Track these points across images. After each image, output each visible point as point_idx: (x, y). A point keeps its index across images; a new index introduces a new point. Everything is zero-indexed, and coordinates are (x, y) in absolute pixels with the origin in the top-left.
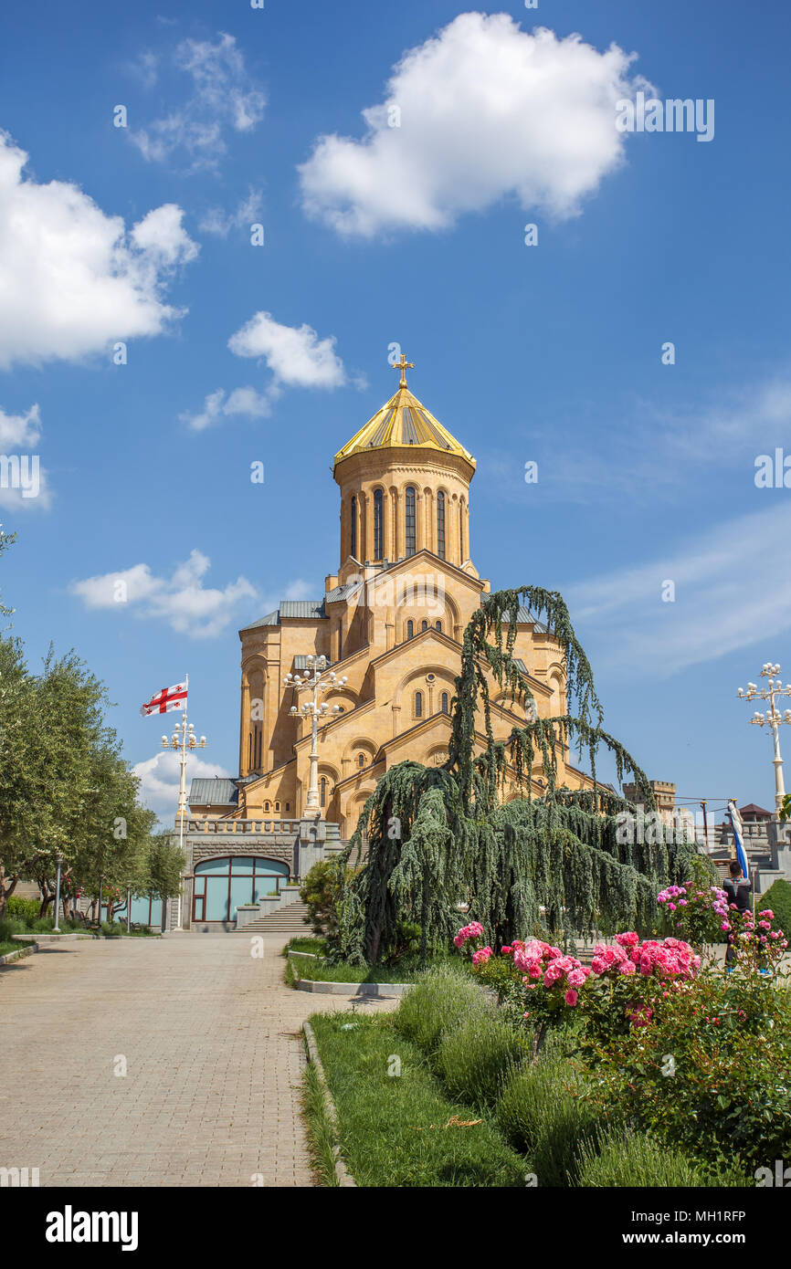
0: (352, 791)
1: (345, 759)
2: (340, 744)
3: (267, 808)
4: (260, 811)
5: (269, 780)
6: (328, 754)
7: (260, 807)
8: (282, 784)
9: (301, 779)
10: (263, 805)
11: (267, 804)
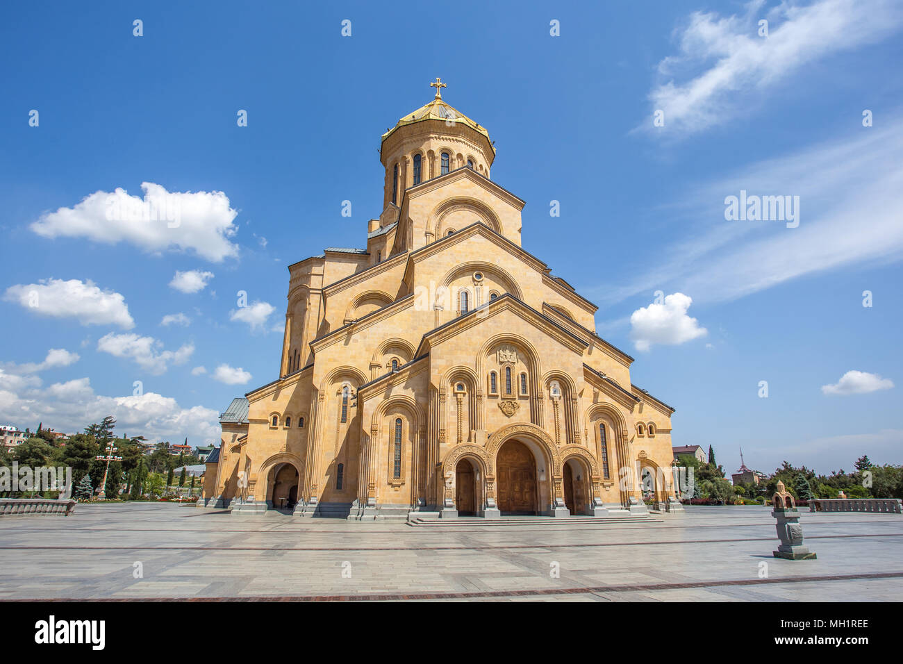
0: (380, 399)
1: (374, 362)
2: (369, 345)
3: (275, 423)
4: (266, 427)
5: (279, 389)
6: (354, 357)
7: (265, 422)
8: (295, 395)
9: (318, 387)
10: (270, 419)
11: (275, 418)
